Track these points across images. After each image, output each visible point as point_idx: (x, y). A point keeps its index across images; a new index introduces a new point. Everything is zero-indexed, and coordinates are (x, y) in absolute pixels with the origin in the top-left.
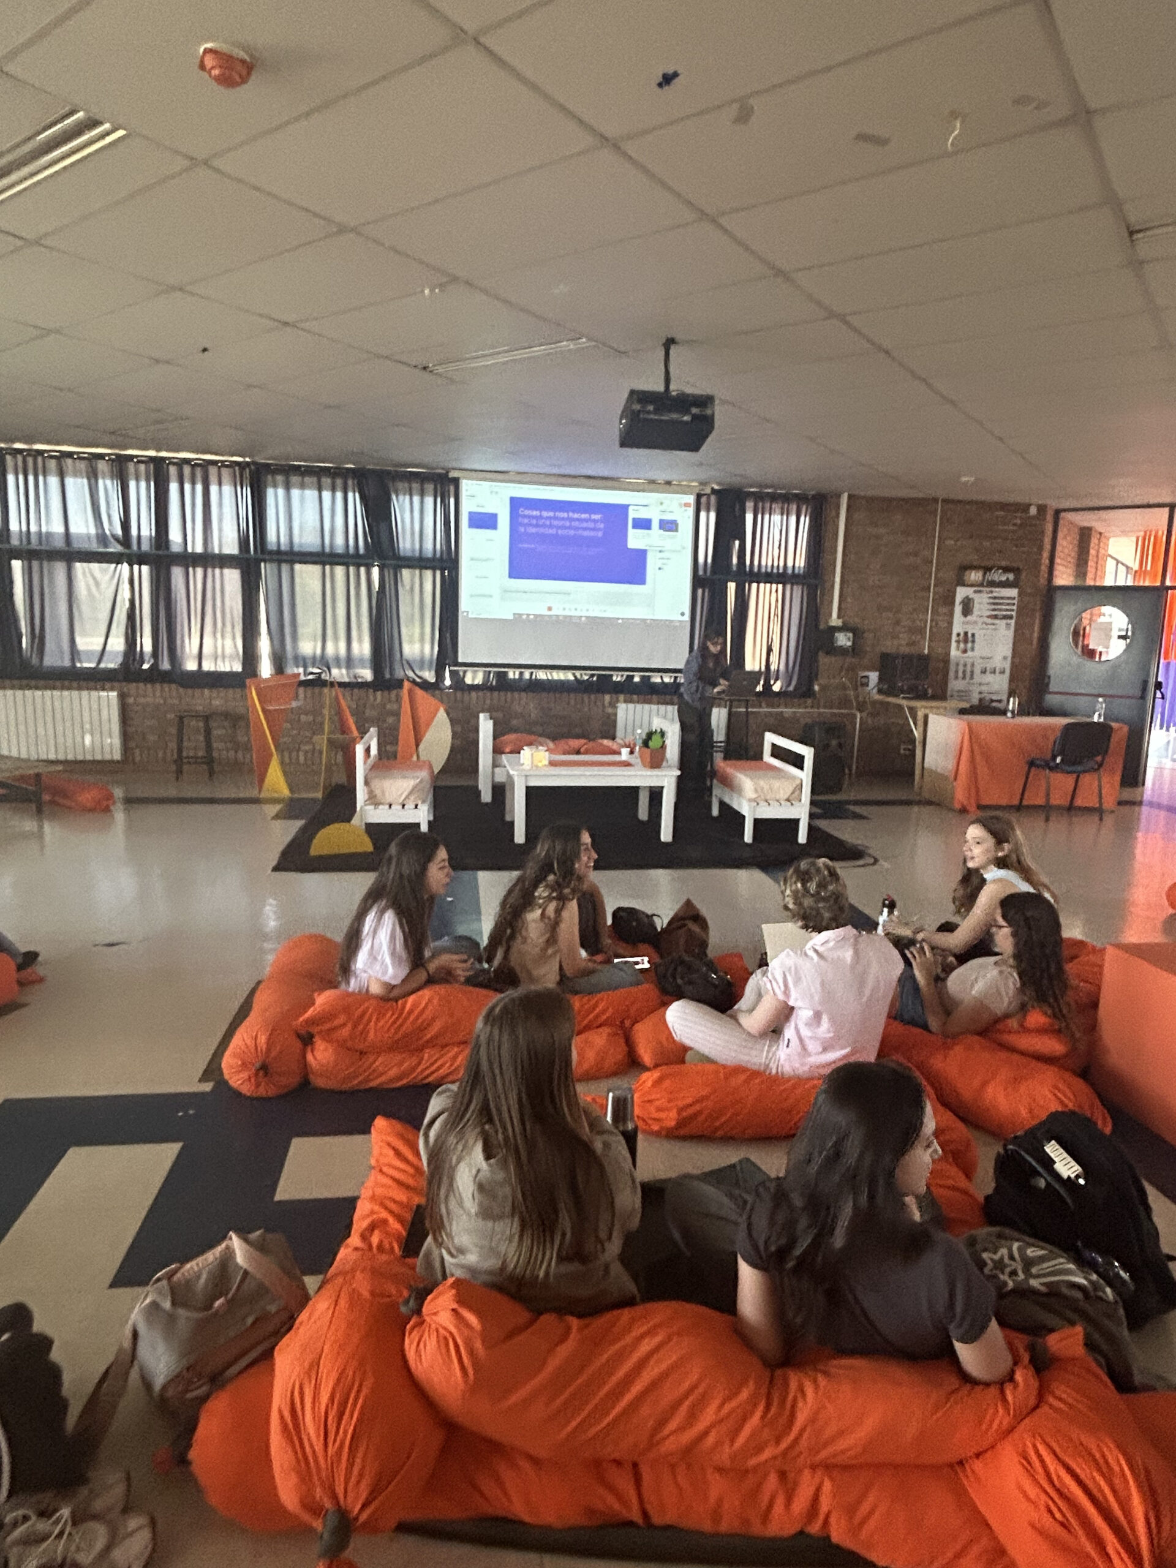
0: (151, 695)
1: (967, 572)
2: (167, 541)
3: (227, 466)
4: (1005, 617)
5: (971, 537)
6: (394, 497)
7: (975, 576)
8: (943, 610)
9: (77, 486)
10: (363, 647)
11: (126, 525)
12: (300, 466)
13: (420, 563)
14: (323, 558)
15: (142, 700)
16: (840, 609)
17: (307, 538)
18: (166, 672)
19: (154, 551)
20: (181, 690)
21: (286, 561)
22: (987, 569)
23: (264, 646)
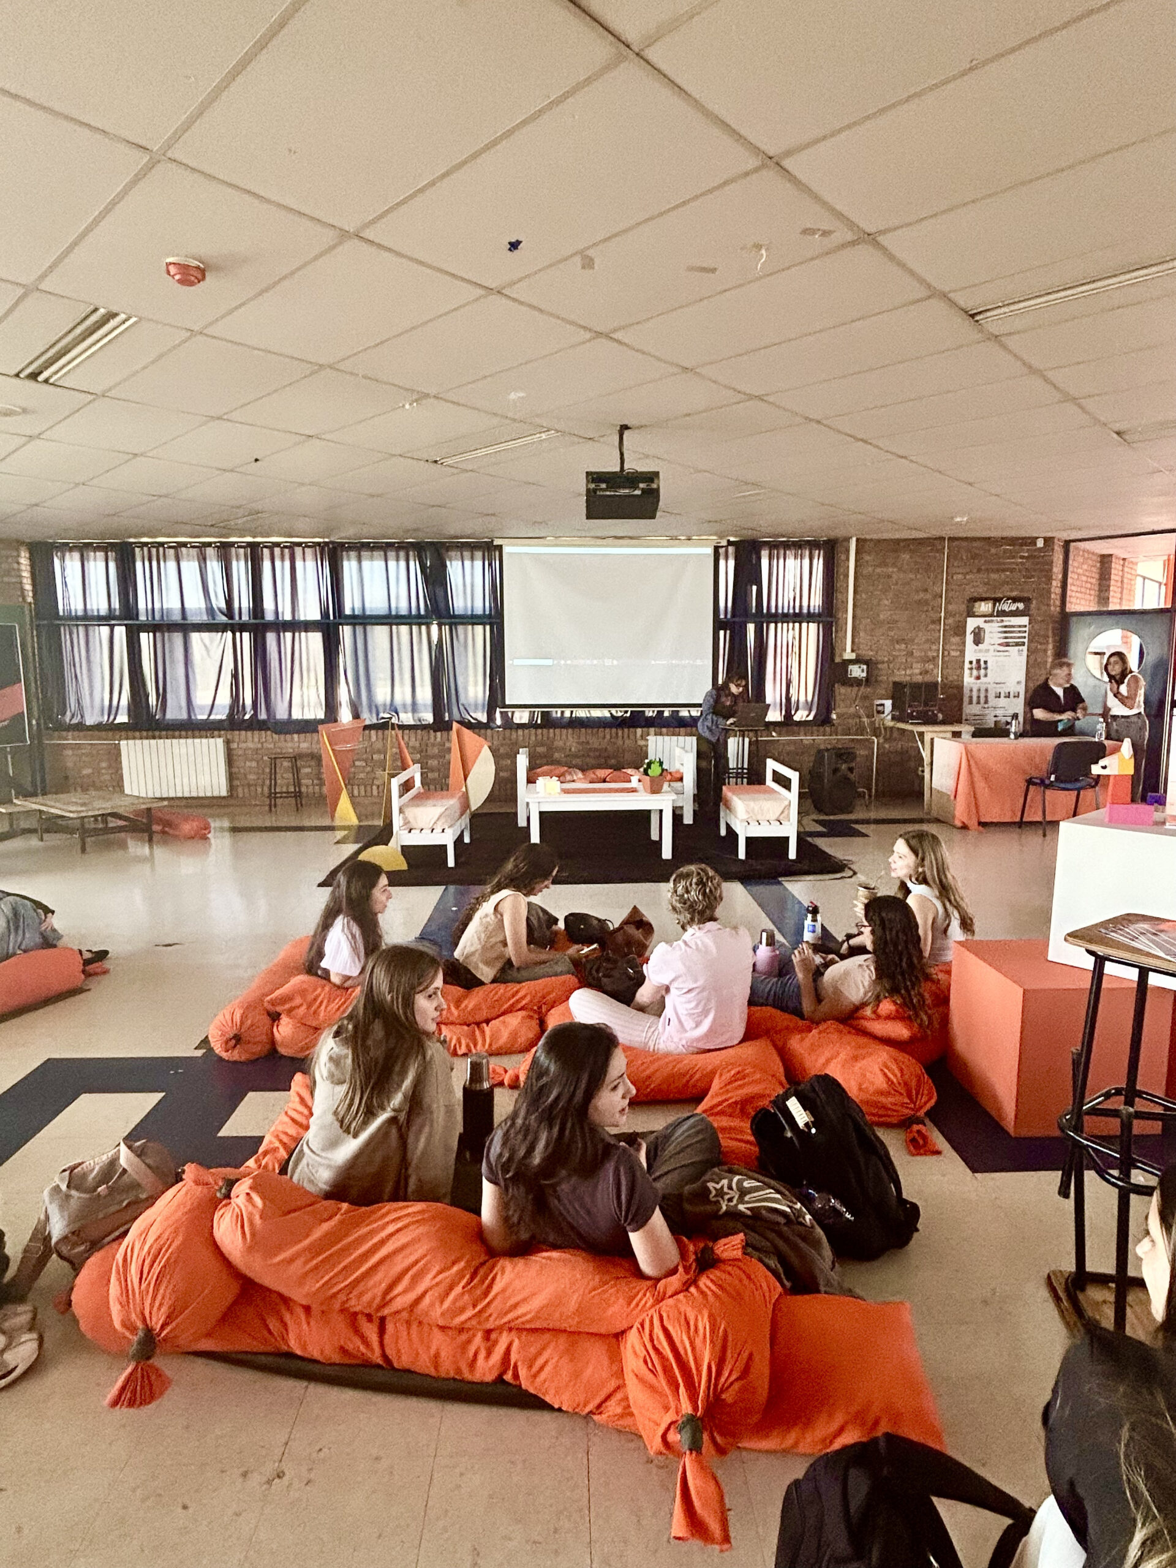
0: (249, 741)
1: (977, 604)
2: (262, 611)
3: (309, 547)
4: (1017, 644)
5: (979, 570)
6: (448, 563)
7: (985, 607)
8: (955, 640)
9: (190, 567)
10: (425, 694)
11: (229, 602)
12: (369, 543)
13: (473, 620)
14: (390, 620)
15: (243, 745)
16: (853, 642)
17: (376, 604)
18: (264, 721)
19: (253, 621)
20: (276, 736)
21: (360, 624)
22: (996, 600)
23: (343, 694)
